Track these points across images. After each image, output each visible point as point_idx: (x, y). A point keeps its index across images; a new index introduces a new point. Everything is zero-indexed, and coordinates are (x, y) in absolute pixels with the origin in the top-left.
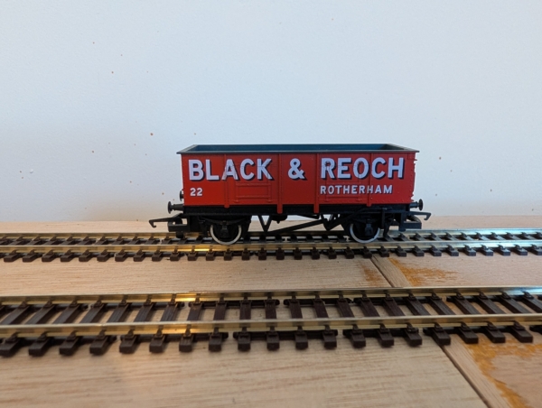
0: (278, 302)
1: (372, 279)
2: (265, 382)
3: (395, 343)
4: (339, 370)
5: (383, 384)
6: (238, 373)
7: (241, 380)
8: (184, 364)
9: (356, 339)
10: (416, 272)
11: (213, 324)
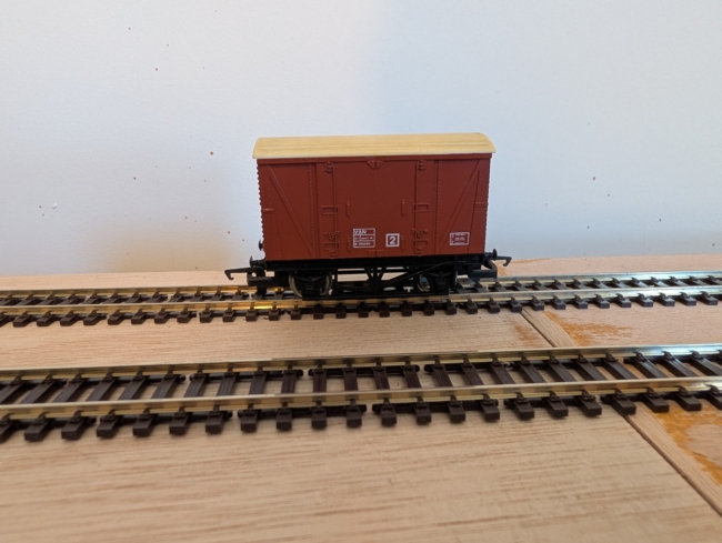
1: (526, 338)
3: (570, 413)
4: (508, 446)
6: (387, 451)
7: (394, 459)
9: (522, 409)
10: (580, 328)
11: (347, 396)
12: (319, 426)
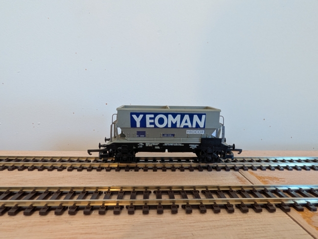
0: (198, 191)
1: (242, 181)
2: (205, 227)
3: (263, 211)
4: (239, 222)
5: (261, 228)
6: (190, 223)
7: (193, 226)
8: (162, 219)
9: (243, 208)
10: (264, 178)
11: (170, 201)
12: (160, 212)
